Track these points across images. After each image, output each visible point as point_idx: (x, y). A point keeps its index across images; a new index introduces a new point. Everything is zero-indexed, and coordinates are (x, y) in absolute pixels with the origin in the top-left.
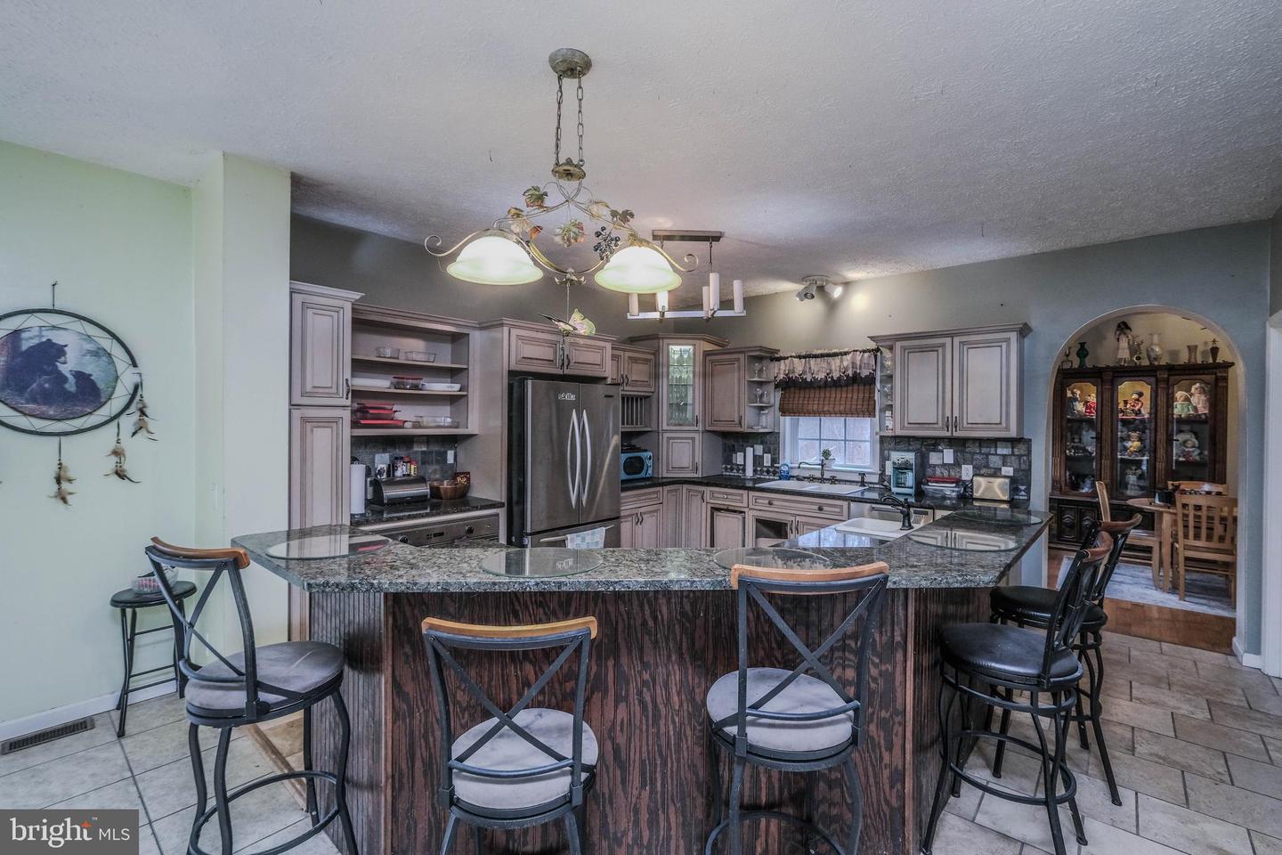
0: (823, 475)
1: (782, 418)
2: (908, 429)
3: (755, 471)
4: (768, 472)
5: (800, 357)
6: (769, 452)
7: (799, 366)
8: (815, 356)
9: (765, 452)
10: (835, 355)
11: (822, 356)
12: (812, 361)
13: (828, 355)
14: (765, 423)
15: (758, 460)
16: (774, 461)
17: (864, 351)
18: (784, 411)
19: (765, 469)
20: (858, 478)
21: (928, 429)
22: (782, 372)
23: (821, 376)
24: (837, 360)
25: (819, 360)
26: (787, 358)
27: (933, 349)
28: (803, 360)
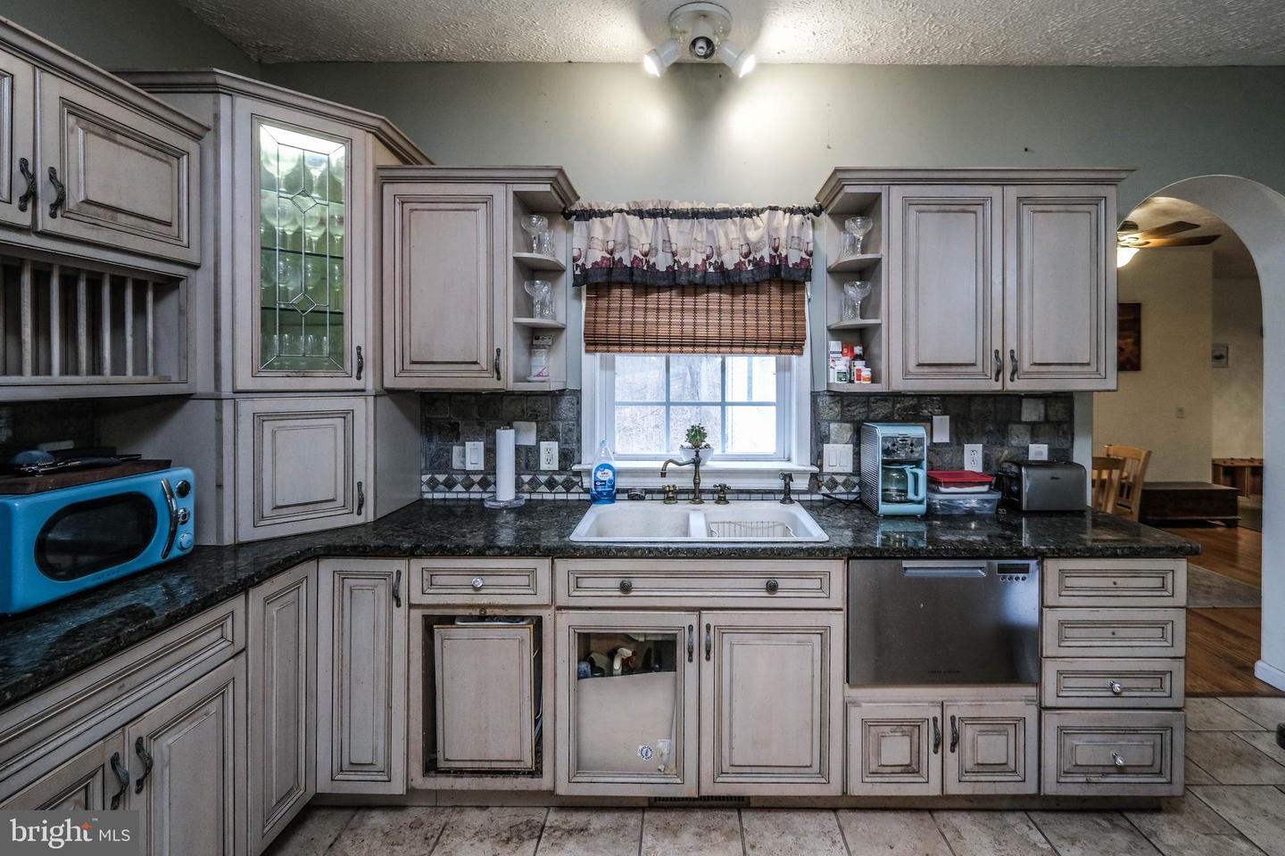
0: (697, 484)
1: (586, 358)
2: (918, 376)
3: (519, 485)
4: (551, 484)
5: (641, 214)
6: (553, 436)
7: (643, 235)
8: (680, 215)
9: (540, 438)
10: (726, 214)
11: (696, 214)
12: (673, 224)
13: (712, 215)
14: (548, 371)
15: (526, 459)
16: (567, 457)
17: (792, 211)
18: (596, 341)
19: (543, 478)
20: (778, 484)
21: (959, 376)
22: (597, 244)
23: (695, 259)
24: (731, 227)
25: (687, 223)
26: (610, 213)
27: (965, 207)
28: (649, 222)
